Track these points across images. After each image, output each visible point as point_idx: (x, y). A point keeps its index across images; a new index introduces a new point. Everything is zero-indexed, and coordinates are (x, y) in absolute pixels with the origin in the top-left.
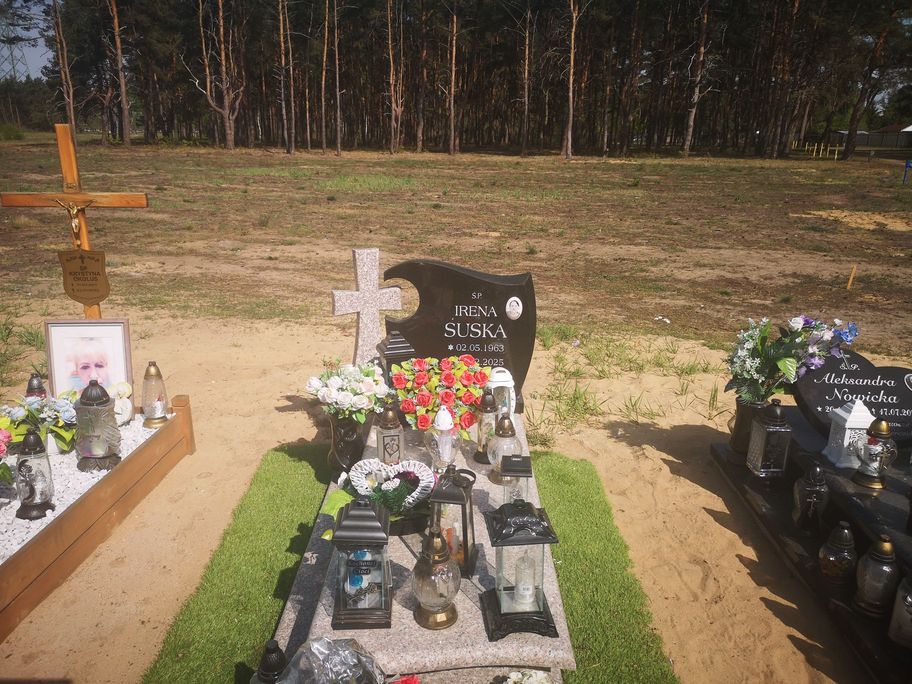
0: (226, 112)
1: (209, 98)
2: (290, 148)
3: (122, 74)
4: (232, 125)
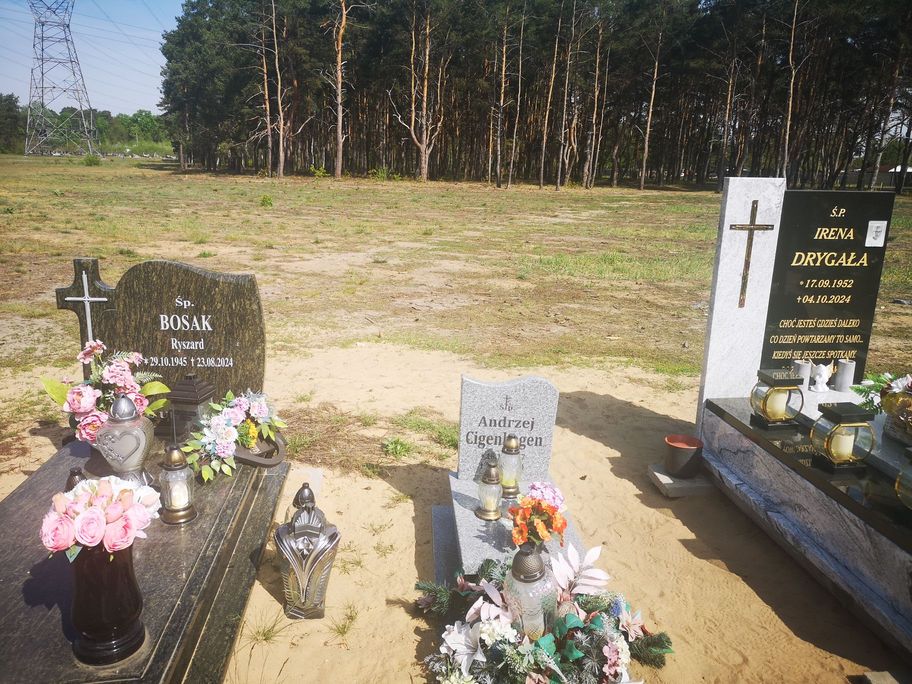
0: (423, 147)
1: (413, 133)
2: (503, 182)
3: (340, 108)
4: (428, 160)
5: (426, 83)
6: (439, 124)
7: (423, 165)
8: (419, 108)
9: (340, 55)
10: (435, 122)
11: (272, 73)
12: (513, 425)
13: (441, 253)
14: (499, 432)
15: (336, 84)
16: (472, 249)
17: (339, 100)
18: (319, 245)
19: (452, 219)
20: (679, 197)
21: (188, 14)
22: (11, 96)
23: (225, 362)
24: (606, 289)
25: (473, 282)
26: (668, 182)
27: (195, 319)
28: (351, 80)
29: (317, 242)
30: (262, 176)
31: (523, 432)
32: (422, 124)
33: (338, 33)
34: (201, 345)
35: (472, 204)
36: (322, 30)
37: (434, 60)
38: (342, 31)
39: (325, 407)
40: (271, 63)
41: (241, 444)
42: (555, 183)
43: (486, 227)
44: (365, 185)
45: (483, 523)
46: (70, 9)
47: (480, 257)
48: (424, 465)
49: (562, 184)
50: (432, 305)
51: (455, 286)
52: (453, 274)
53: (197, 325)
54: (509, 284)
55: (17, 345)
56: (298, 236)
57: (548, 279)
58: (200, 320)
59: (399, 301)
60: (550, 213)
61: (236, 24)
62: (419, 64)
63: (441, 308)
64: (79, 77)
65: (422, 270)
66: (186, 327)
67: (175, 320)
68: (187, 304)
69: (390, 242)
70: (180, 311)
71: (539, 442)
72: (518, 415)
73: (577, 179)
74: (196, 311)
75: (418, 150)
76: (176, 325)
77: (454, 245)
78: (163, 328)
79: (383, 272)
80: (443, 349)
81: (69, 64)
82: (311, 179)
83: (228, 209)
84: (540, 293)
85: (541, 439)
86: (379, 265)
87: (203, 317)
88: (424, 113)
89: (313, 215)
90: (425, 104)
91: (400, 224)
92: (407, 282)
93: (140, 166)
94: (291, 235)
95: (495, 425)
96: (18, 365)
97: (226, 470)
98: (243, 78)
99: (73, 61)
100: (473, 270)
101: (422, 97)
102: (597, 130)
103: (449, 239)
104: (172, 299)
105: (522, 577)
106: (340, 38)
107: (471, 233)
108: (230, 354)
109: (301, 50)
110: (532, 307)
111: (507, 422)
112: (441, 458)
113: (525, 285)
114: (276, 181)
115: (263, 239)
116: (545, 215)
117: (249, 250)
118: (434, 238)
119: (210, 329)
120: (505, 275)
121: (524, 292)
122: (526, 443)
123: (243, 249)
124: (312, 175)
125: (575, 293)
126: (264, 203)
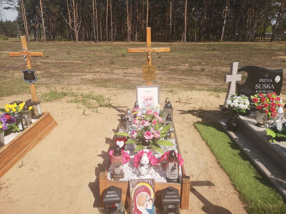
1: (70, 26)
3: (43, 19)
4: (78, 34)
6: (80, 22)
7: (76, 36)
9: (41, 2)
75: (73, 32)
88: (75, 19)
90: (74, 16)
101: (73, 13)
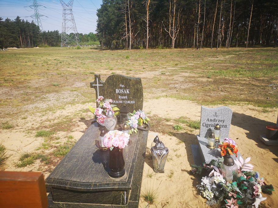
0: (173, 38)
1: (170, 34)
2: (199, 48)
3: (148, 28)
4: (174, 42)
5: (174, 18)
6: (178, 31)
7: (173, 44)
8: (172, 26)
9: (148, 12)
10: (177, 30)
11: (128, 19)
12: (217, 121)
13: (182, 70)
14: (213, 123)
15: (146, 20)
16: (191, 69)
17: (148, 25)
18: (145, 69)
19: (184, 60)
20: (260, 50)
21: (104, 3)
22: (57, 31)
23: (133, 102)
24: (238, 80)
25: (193, 79)
26: (256, 44)
27: (125, 90)
28: (151, 19)
29: (144, 69)
30: (125, 50)
31: (221, 123)
32: (173, 31)
33: (147, 5)
34: (126, 97)
35: (189, 55)
36: (143, 4)
37: (177, 10)
38: (148, 4)
39: (155, 116)
40: (128, 16)
41: (139, 125)
42: (216, 47)
43: (195, 62)
44: (155, 51)
45: (210, 150)
46: (72, 5)
47: (194, 71)
48: (186, 133)
49: (219, 47)
50: (181, 86)
51: (187, 81)
52: (186, 77)
53: (125, 92)
54: (205, 80)
55: (70, 98)
56: (138, 67)
57: (217, 78)
58: (126, 91)
59: (171, 85)
60: (216, 57)
61: (118, 5)
62: (172, 12)
63: (184, 87)
64: (74, 24)
65: (176, 76)
66: (122, 92)
67: (120, 90)
68: (123, 86)
69: (165, 68)
70: (121, 88)
71: (226, 126)
72: (220, 118)
73: (224, 45)
74: (125, 88)
75: (171, 39)
76: (120, 92)
77: (185, 68)
78: (117, 93)
79: (165, 77)
80: (187, 99)
81: (72, 21)
82: (139, 50)
83: (117, 60)
84: (215, 82)
85: (226, 125)
86: (163, 75)
87: (127, 90)
88: (173, 27)
89: (141, 61)
90: (174, 25)
91: (168, 62)
92: (172, 80)
93: (91, 49)
94: (136, 67)
95: (212, 121)
96: (72, 104)
97: (135, 131)
98: (119, 21)
99: (73, 20)
100: (193, 75)
101: (173, 22)
102: (231, 29)
103: (183, 66)
104: (119, 85)
105: (227, 164)
106: (148, 6)
107: (190, 64)
108: (134, 100)
109: (136, 11)
110: (213, 86)
111: (216, 120)
112: (191, 131)
113: (210, 80)
114: (129, 51)
115: (128, 68)
116: (214, 58)
117: (125, 71)
118: (179, 66)
119: (129, 93)
120: (203, 77)
121: (210, 82)
122: (221, 127)
123: (123, 71)
124: (139, 48)
125: (227, 82)
126: (127, 57)
